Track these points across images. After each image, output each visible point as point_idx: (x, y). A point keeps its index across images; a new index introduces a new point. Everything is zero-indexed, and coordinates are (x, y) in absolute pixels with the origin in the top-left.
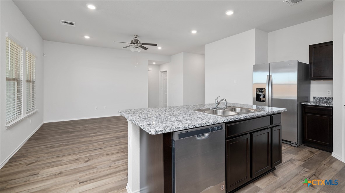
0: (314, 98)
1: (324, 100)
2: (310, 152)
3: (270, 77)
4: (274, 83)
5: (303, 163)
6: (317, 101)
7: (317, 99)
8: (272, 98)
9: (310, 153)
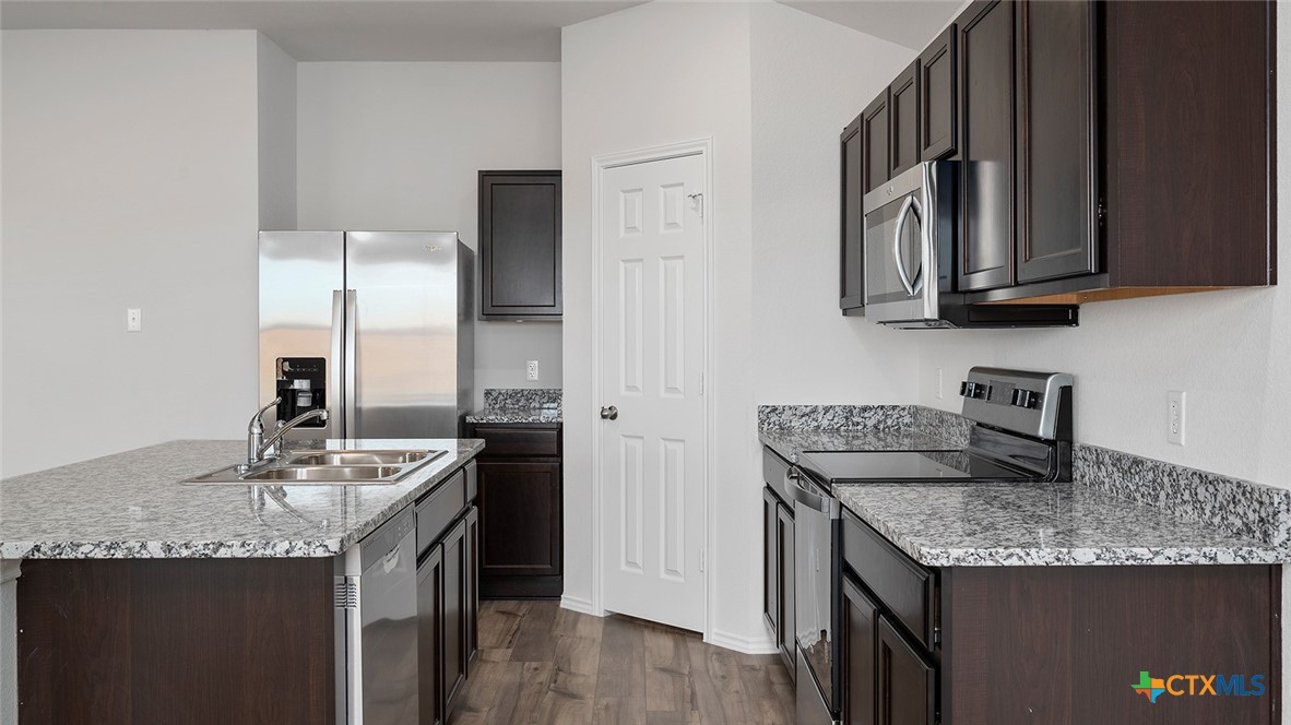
0: (488, 393)
1: (518, 401)
2: (503, 613)
3: (345, 298)
4: (363, 326)
5: (510, 651)
6: (498, 406)
7: (496, 399)
8: (358, 405)
9: (504, 617)
